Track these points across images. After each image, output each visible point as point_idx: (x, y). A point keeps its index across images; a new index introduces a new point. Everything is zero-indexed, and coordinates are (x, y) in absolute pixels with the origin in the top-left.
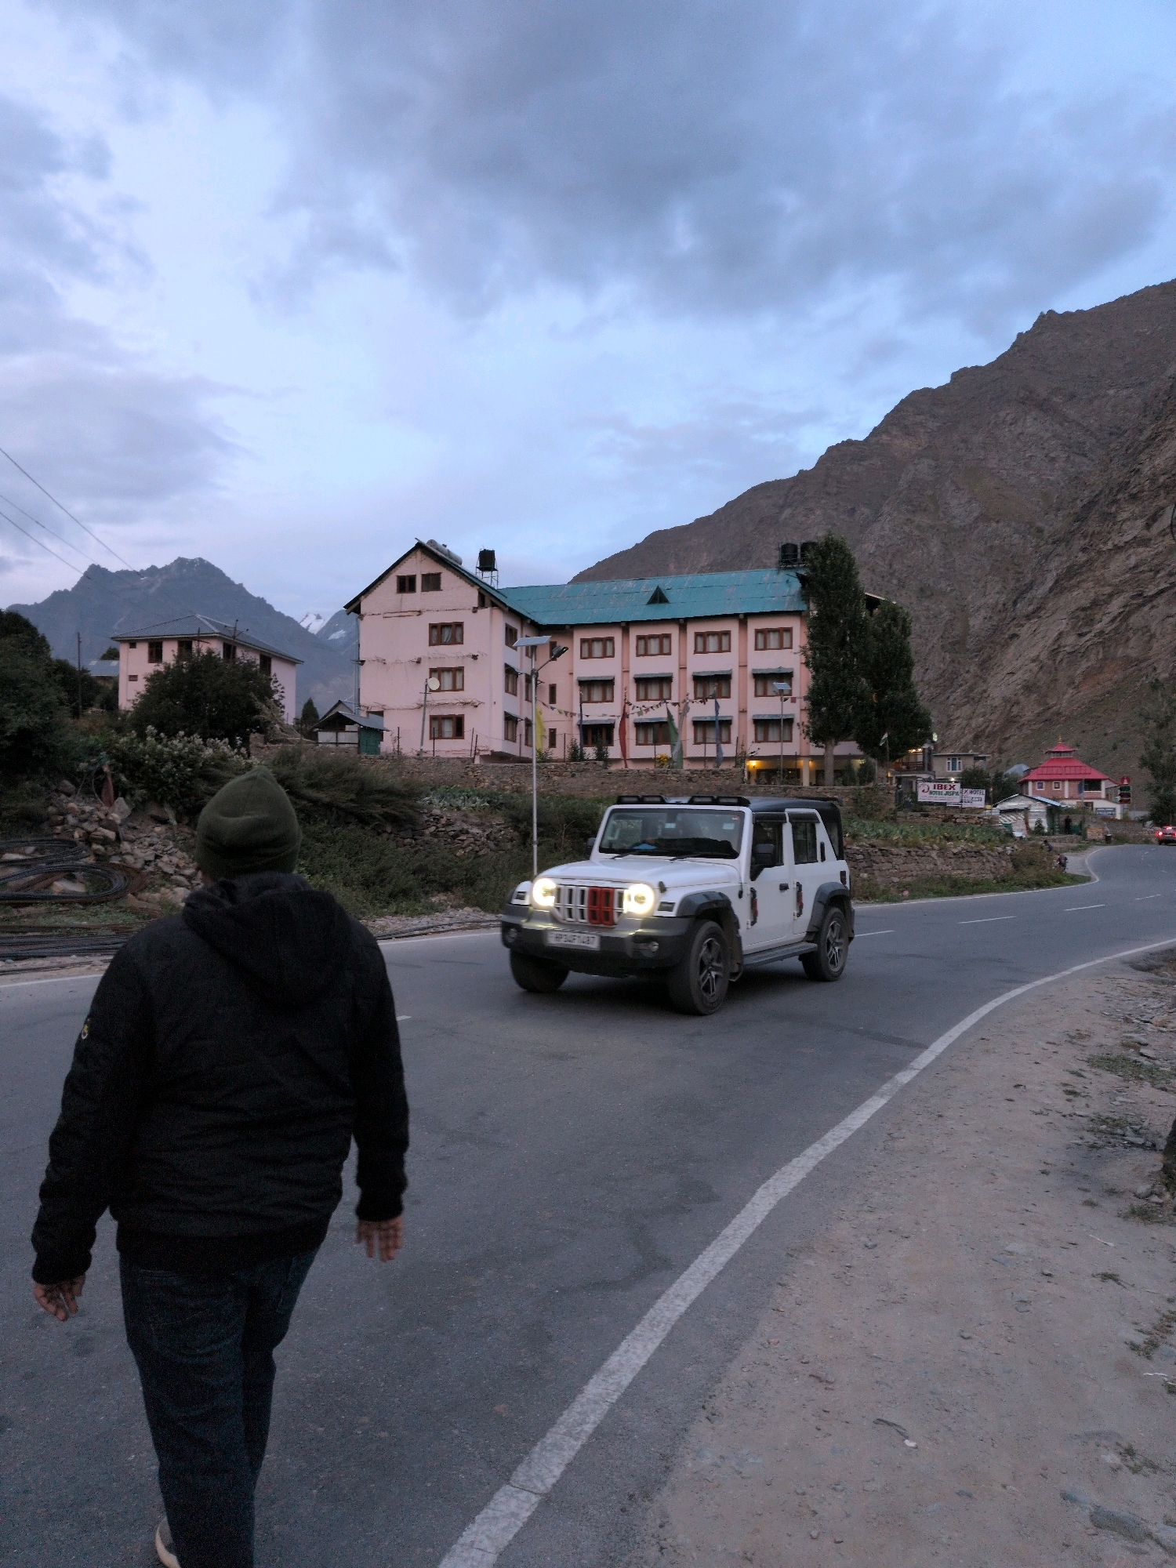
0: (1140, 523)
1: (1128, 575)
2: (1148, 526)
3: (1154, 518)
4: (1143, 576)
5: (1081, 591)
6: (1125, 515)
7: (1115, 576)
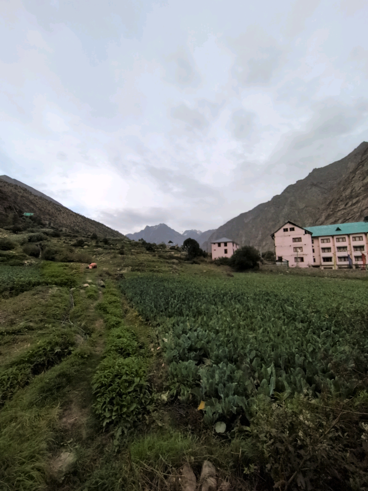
1: (342, 215)
4: (345, 215)
5: (332, 219)
6: (340, 204)
7: (339, 216)
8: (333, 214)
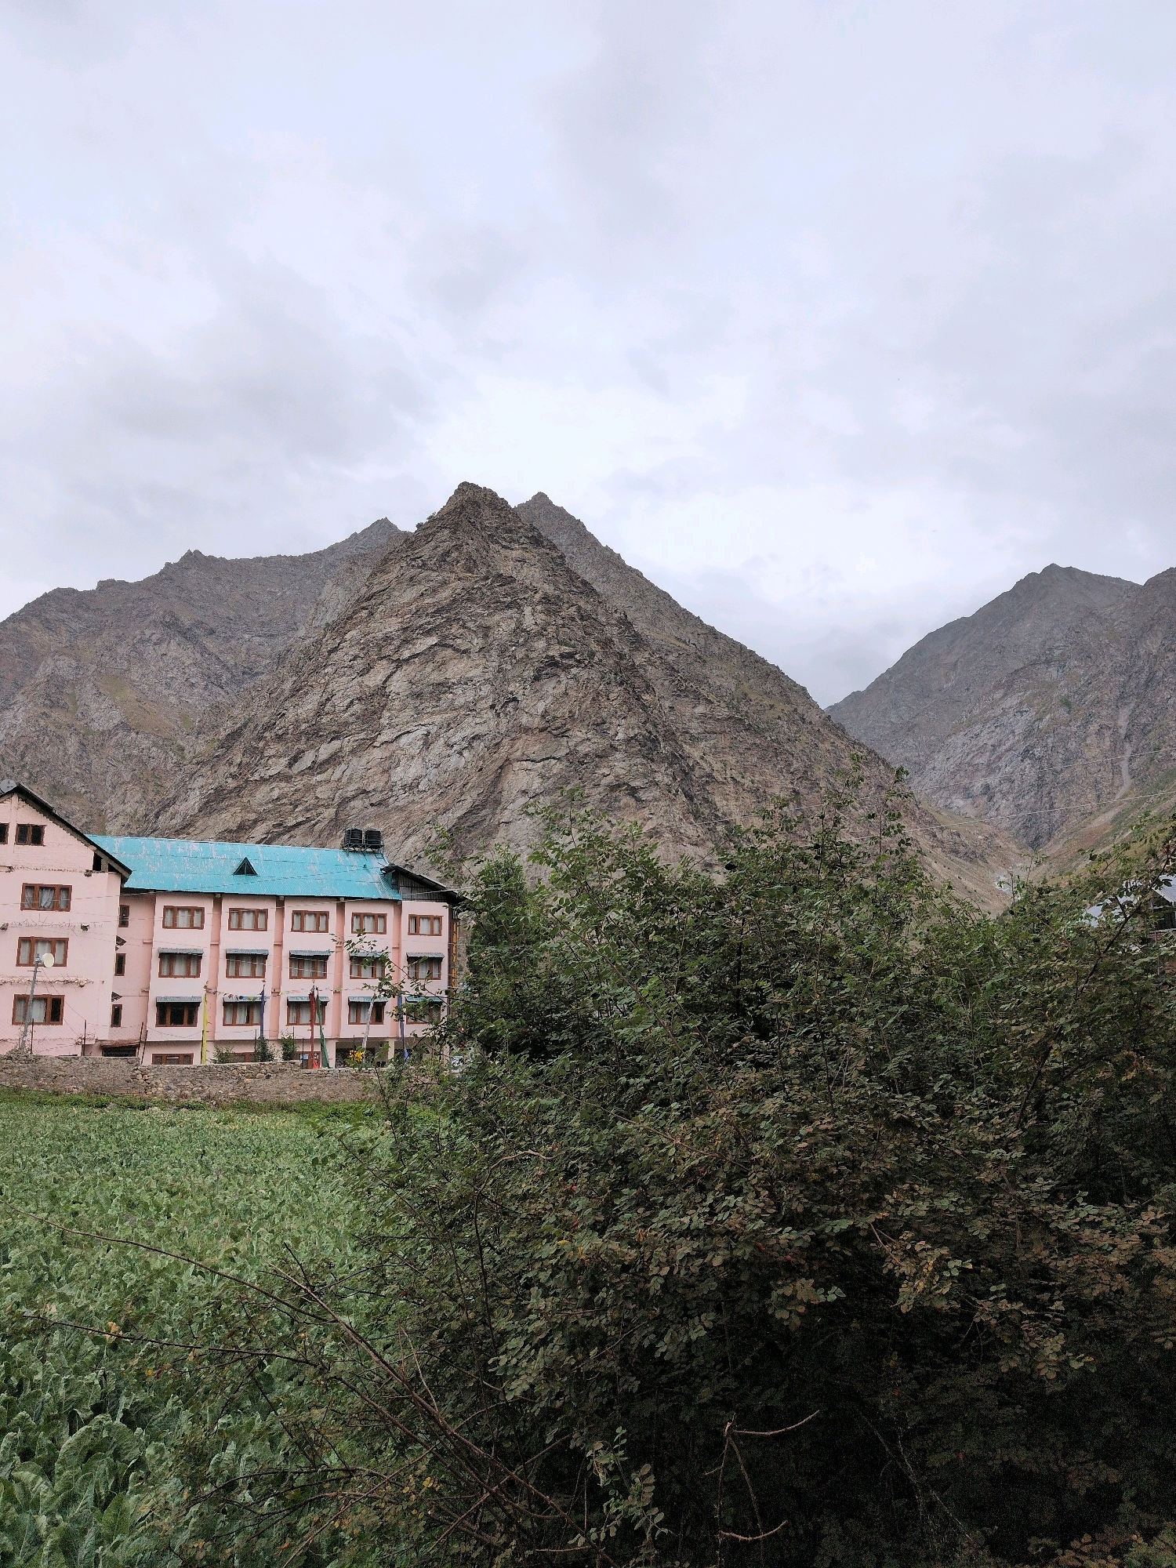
0: (284, 761)
1: (270, 806)
2: (290, 765)
3: (295, 759)
4: (283, 808)
5: (229, 815)
6: (272, 752)
7: (261, 805)
8: (238, 790)
